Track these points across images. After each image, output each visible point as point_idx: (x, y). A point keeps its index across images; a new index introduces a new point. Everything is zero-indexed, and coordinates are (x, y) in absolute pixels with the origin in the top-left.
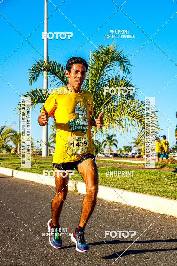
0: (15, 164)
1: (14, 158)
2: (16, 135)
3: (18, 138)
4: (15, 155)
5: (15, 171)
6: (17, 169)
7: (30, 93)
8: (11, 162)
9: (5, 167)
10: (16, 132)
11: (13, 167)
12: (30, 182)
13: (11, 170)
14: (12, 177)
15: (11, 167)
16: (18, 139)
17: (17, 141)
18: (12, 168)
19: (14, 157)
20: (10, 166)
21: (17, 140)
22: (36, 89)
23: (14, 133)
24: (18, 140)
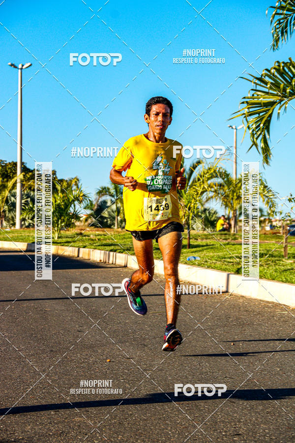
0: (230, 258)
1: (228, 244)
2: (229, 182)
3: (234, 192)
4: (227, 237)
5: (234, 278)
6: (238, 272)
7: (273, 71)
8: (220, 254)
9: (208, 267)
10: (228, 175)
11: (227, 267)
12: (277, 305)
13: (225, 274)
14: (227, 292)
15: (224, 267)
16: (235, 194)
17: (232, 199)
18: (225, 270)
19: (226, 239)
20: (218, 264)
21: (231, 196)
22: (290, 59)
23: (223, 179)
24: (235, 197)
